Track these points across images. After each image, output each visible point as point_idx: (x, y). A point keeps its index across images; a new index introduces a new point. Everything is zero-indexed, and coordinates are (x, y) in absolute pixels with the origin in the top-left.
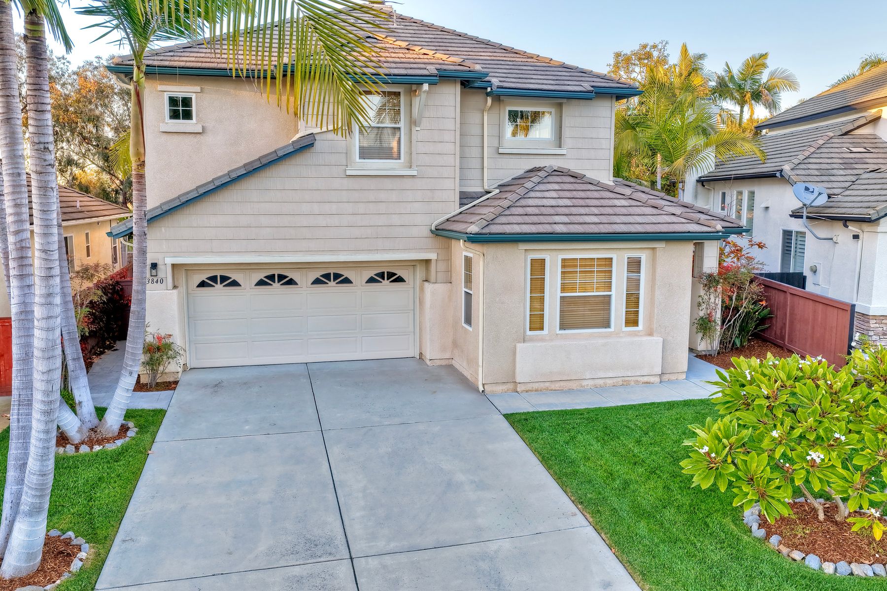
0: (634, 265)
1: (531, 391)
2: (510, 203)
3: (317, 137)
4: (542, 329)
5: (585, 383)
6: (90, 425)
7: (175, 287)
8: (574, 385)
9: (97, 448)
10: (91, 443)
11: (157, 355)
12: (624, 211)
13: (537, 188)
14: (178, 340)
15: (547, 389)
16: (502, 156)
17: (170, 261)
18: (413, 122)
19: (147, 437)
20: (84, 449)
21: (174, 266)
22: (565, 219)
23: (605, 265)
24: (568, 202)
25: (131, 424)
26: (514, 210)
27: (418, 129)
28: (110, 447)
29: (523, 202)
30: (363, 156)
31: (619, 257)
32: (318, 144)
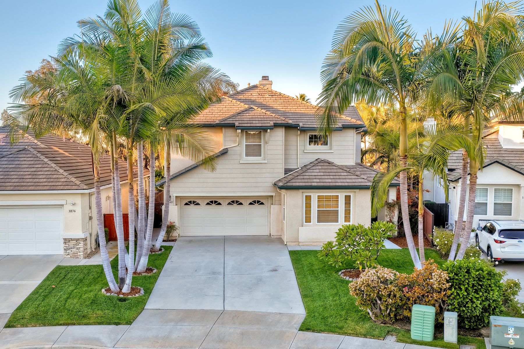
0: (348, 199)
1: (305, 245)
2: (300, 174)
3: (228, 149)
4: (310, 222)
7: (176, 205)
11: (170, 229)
12: (344, 177)
13: (312, 168)
15: (311, 245)
18: (266, 143)
19: (168, 251)
21: (176, 197)
22: (318, 180)
23: (336, 198)
25: (163, 248)
26: (299, 177)
27: (268, 145)
28: (158, 253)
29: (304, 174)
30: (247, 155)
31: (342, 195)
32: (230, 152)
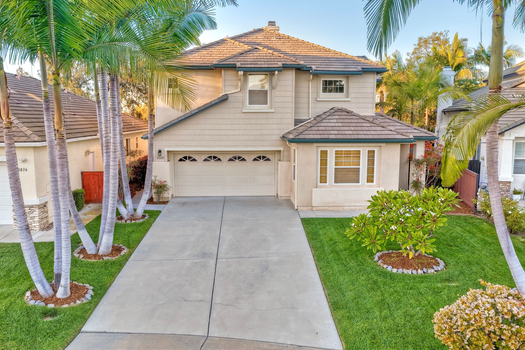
0: (371, 154)
1: (320, 210)
2: (312, 125)
3: (229, 96)
4: (326, 182)
5: (345, 208)
6: (131, 214)
7: (169, 161)
8: (340, 209)
9: (133, 222)
10: (131, 220)
11: (160, 190)
12: (367, 128)
13: (328, 118)
14: (169, 183)
15: (327, 210)
16: (318, 102)
17: (166, 149)
19: (152, 219)
20: (128, 222)
21: (168, 152)
22: (336, 132)
23: (357, 154)
24: (340, 124)
25: (147, 215)
26: (313, 128)
27: (275, 91)
28: (138, 221)
29: (319, 124)
30: (250, 103)
31: (364, 150)
32: (230, 99)
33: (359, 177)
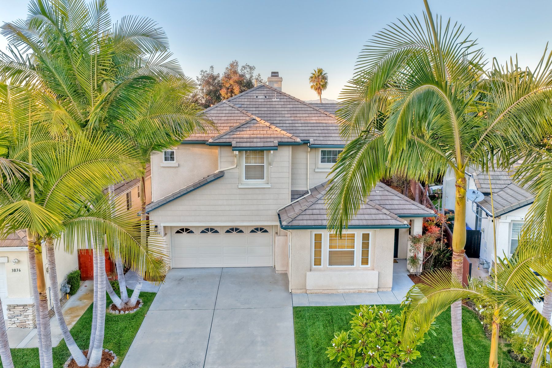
0: (366, 237)
1: (314, 293)
2: (306, 207)
3: (226, 172)
4: (320, 265)
5: (339, 291)
6: (125, 301)
7: (165, 235)
8: (334, 292)
9: (127, 312)
10: (125, 309)
16: (317, 173)
17: (163, 225)
18: (270, 164)
20: (122, 312)
21: (164, 227)
23: (352, 237)
25: (141, 301)
26: (307, 212)
27: (271, 167)
28: (132, 312)
29: (313, 207)
30: (247, 178)
31: (358, 234)
32: (226, 175)
33: (353, 259)
